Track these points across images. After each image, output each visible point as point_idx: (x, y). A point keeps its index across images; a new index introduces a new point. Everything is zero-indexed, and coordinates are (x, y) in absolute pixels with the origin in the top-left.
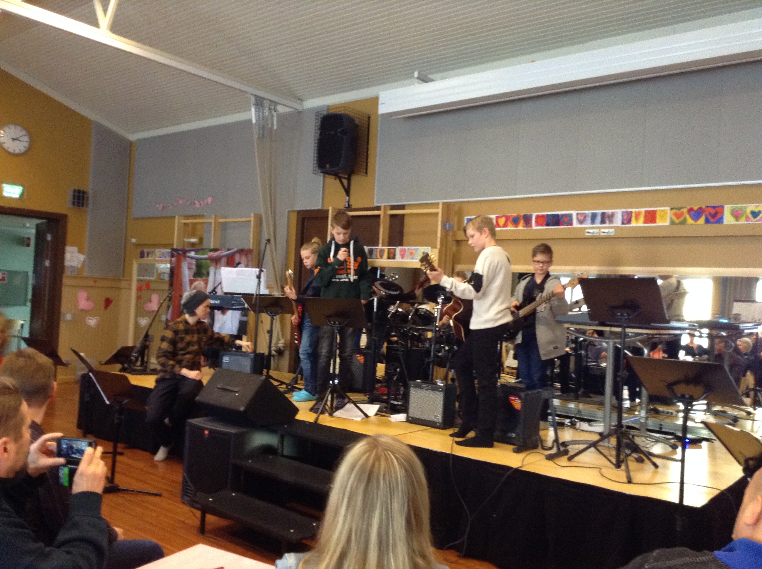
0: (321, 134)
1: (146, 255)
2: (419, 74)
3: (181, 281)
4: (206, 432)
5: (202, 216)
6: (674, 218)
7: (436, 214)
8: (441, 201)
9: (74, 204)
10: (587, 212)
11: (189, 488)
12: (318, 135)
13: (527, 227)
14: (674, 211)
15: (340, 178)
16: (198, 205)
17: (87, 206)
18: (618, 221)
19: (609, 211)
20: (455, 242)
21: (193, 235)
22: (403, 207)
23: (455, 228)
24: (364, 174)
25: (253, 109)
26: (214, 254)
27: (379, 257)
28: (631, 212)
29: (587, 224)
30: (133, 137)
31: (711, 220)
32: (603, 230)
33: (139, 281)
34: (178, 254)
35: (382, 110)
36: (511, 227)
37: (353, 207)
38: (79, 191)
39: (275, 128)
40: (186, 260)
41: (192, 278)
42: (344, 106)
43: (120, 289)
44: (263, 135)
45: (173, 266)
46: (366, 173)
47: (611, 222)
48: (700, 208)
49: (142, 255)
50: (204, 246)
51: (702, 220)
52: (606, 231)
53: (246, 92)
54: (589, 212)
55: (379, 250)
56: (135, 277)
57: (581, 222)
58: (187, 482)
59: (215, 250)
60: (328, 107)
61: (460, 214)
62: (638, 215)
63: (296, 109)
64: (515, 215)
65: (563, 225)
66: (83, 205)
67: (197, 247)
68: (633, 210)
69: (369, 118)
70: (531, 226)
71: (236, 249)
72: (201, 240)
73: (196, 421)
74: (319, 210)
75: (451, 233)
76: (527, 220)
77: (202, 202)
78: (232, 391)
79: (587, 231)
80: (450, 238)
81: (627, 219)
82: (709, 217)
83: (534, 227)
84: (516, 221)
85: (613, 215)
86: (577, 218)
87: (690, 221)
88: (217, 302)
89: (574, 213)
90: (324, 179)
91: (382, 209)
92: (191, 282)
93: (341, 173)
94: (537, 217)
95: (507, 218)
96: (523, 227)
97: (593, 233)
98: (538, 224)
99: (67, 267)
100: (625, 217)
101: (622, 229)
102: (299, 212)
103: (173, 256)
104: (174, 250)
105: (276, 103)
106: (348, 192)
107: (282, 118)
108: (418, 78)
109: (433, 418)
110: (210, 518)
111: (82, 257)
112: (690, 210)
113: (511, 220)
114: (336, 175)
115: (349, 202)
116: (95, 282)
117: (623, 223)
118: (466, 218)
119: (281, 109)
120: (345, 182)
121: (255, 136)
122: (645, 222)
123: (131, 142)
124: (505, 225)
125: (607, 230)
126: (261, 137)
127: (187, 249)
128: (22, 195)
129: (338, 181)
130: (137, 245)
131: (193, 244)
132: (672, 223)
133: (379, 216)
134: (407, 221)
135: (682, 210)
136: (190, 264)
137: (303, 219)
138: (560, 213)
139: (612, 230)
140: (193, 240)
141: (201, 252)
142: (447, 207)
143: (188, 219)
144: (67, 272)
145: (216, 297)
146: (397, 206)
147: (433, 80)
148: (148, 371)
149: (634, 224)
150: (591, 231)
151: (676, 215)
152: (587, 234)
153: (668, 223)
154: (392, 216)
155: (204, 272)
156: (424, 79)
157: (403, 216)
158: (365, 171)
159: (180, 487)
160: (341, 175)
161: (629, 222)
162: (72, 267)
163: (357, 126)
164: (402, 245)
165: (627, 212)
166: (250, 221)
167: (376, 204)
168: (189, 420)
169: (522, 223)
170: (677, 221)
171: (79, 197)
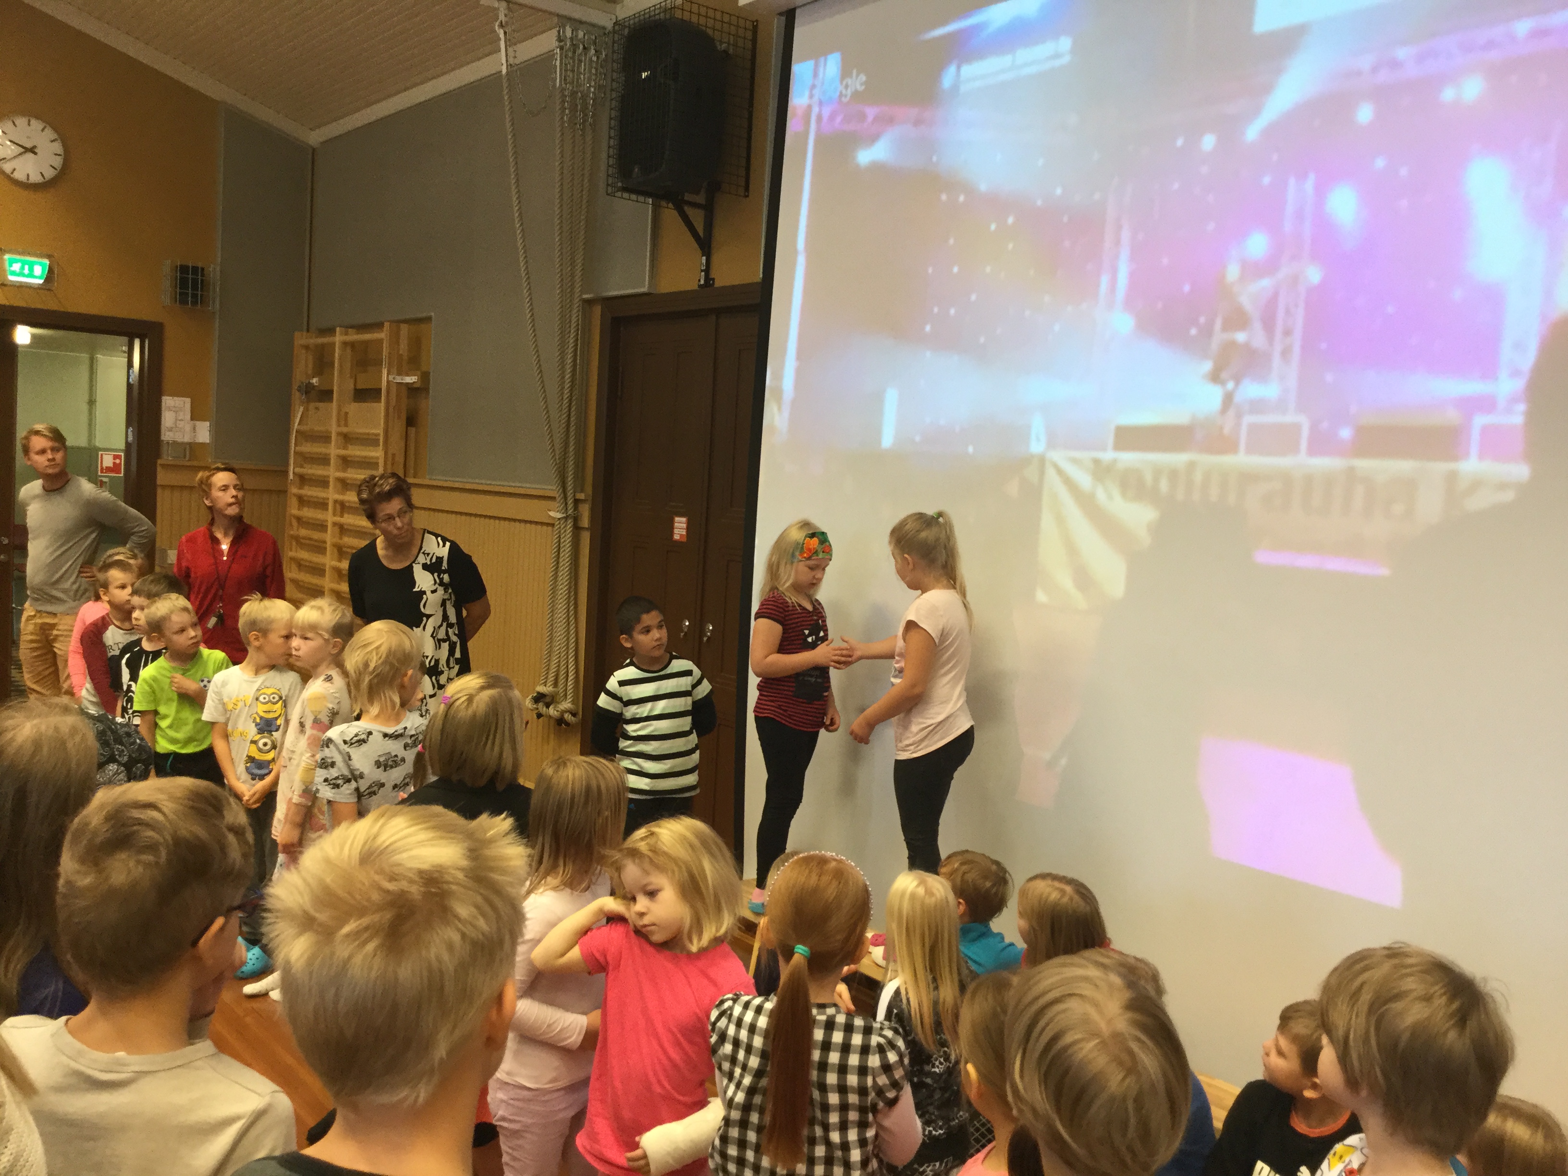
15: (683, 208)
17: (206, 300)
24: (741, 191)
30: (315, 138)
38: (184, 269)
46: (747, 188)
69: (755, 31)
74: (646, 295)
99: (167, 443)
102: (605, 303)
106: (705, 245)
111: (203, 427)
114: (673, 198)
115: (707, 271)
123: (314, 150)
128: (49, 278)
137: (615, 322)
144: (166, 458)
158: (743, 183)
160: (680, 196)
162: (177, 443)
171: (183, 283)
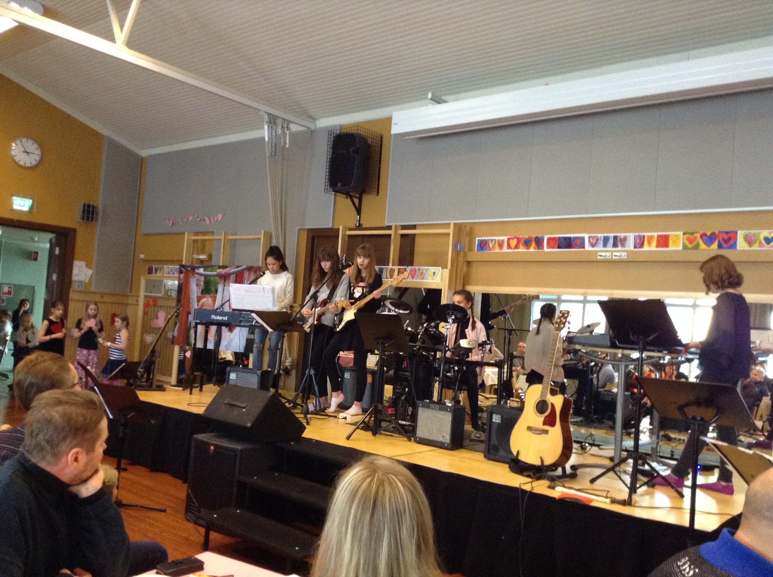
0: (333, 153)
1: (154, 271)
2: (433, 95)
3: (189, 298)
4: (212, 448)
5: (212, 233)
6: (687, 243)
7: (448, 234)
8: (452, 222)
9: (83, 219)
10: (599, 235)
11: (192, 504)
12: (330, 154)
13: (538, 249)
14: (687, 236)
15: (351, 198)
16: (208, 222)
17: (97, 220)
18: (630, 245)
19: (622, 235)
20: (466, 263)
21: (203, 252)
22: (414, 227)
23: (466, 250)
24: (376, 193)
25: (266, 127)
26: (223, 271)
27: (389, 276)
28: (644, 236)
29: (600, 248)
30: (144, 153)
31: (725, 245)
32: (614, 254)
33: (146, 297)
34: (188, 270)
35: (395, 130)
36: (522, 249)
37: (363, 226)
38: (89, 206)
39: (287, 146)
40: (194, 277)
41: (200, 294)
42: (357, 125)
43: (127, 304)
44: (276, 152)
45: (181, 282)
46: (378, 192)
47: (623, 245)
48: (713, 234)
49: (150, 271)
50: (213, 263)
51: (715, 245)
52: (618, 254)
53: (260, 110)
54: (601, 235)
55: (389, 270)
56: (142, 293)
57: (593, 245)
58: (191, 498)
59: (224, 267)
60: (341, 127)
61: (471, 235)
62: (650, 239)
63: (308, 128)
64: (527, 237)
65: (575, 248)
66: (92, 220)
67: (206, 264)
68: (646, 234)
69: (382, 138)
70: (543, 249)
71: (245, 267)
72: (210, 257)
73: (201, 437)
74: (329, 229)
75: (462, 254)
76: (539, 242)
77: (212, 219)
78: (239, 407)
79: (599, 254)
80: (461, 259)
81: (640, 243)
82: (722, 242)
83: (546, 249)
84: (527, 243)
85: (625, 238)
86: (589, 241)
87: (703, 246)
88: (226, 318)
89: (586, 236)
90: (335, 198)
91: (393, 228)
92: (199, 299)
93: (351, 191)
94: (549, 239)
95: (519, 240)
96: (535, 249)
97: (605, 256)
98: (549, 246)
99: (75, 281)
100: (638, 241)
101: (635, 253)
102: (309, 230)
103: (181, 272)
104: (182, 266)
105: (289, 122)
106: (359, 211)
107: (293, 136)
108: (431, 99)
109: (441, 439)
110: (214, 536)
111: (90, 272)
112: (703, 236)
113: (523, 241)
114: (348, 194)
115: (359, 221)
116: (102, 297)
117: (635, 247)
118: (477, 239)
119: (294, 128)
120: (356, 201)
121: (268, 154)
122: (657, 246)
123: (142, 158)
124: (517, 247)
125: (620, 253)
126: (274, 155)
127: (195, 265)
128: (31, 208)
129: (349, 200)
130: (144, 261)
131: (202, 261)
132: (685, 247)
133: (390, 236)
134: (418, 241)
135: (695, 235)
136: (198, 280)
137: (313, 238)
138: (572, 235)
139: (623, 254)
140: (202, 257)
141: (210, 269)
142: (459, 228)
143: (198, 235)
144: (75, 287)
145: (223, 314)
146: (409, 225)
147: (445, 102)
148: (154, 386)
149: (646, 248)
150: (603, 254)
151: (688, 239)
152: (599, 257)
153: (681, 248)
154: (402, 236)
155: (213, 289)
156: (438, 100)
157: (414, 236)
158: (376, 190)
159: (184, 505)
160: (351, 194)
161: (642, 245)
162: (78, 281)
163: (370, 146)
164: (413, 265)
165: (640, 236)
166: (260, 239)
167: (387, 224)
168: (195, 436)
169: (533, 244)
170: (690, 246)
171: (88, 212)
